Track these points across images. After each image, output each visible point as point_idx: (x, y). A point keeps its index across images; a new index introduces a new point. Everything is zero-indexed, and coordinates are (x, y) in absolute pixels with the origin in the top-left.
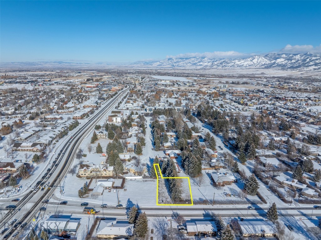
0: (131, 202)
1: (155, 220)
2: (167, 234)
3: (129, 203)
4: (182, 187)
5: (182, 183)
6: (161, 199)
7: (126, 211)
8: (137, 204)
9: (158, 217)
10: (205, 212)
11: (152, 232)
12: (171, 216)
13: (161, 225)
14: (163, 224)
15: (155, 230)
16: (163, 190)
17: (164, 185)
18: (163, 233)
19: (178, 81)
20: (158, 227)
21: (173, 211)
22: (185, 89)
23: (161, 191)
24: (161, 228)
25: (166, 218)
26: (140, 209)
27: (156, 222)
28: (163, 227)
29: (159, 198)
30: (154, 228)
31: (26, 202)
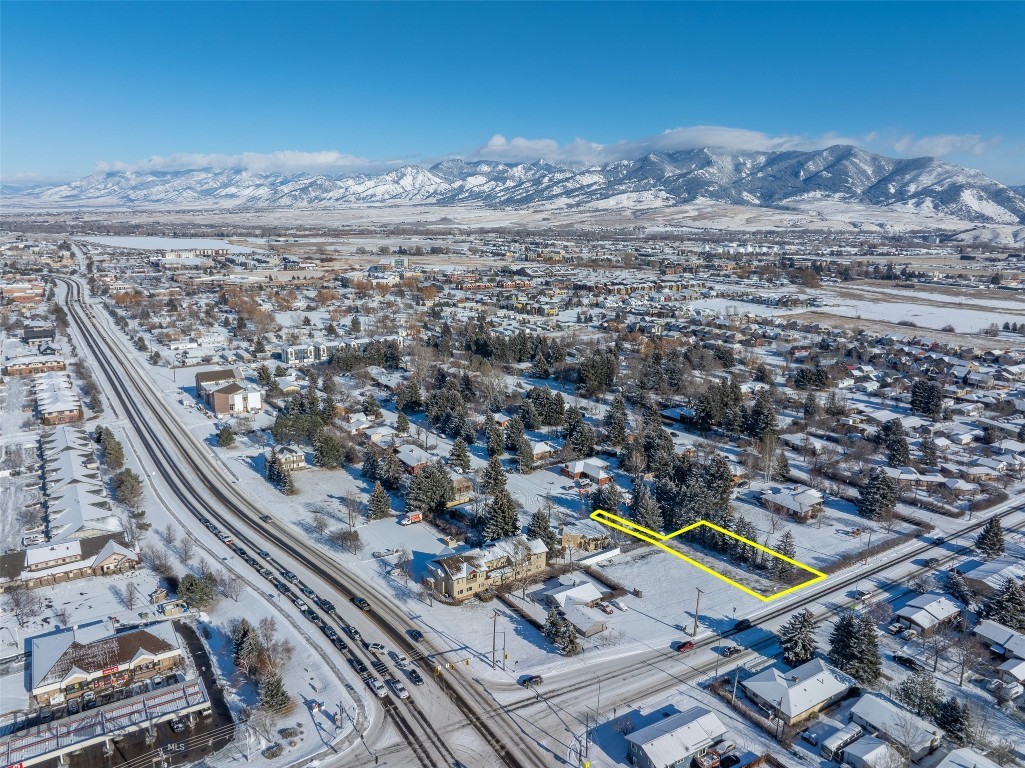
0: (705, 617)
3: (707, 622)
10: (873, 581)
16: (719, 566)
17: (700, 554)
19: (221, 252)
21: (818, 601)
22: (294, 278)
23: (720, 569)
31: (432, 735)
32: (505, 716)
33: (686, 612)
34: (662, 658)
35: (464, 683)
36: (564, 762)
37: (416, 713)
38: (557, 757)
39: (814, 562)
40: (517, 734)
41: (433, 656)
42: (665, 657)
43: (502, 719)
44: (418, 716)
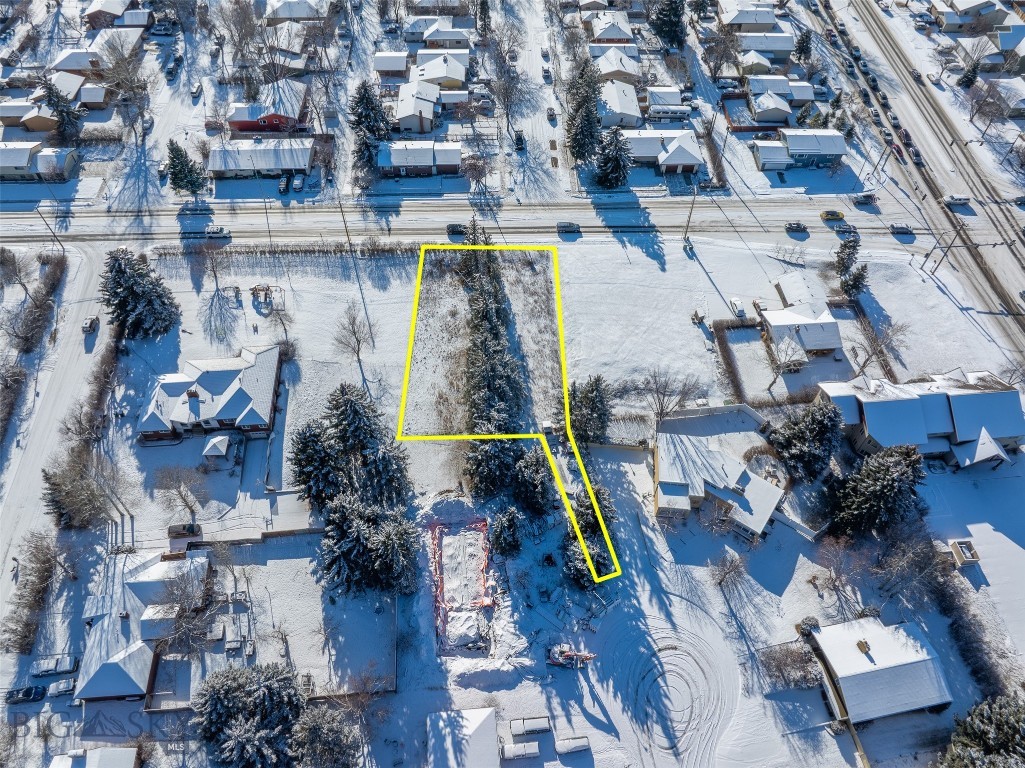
0: (649, 255)
1: (552, 195)
2: (515, 155)
3: (654, 249)
4: (450, 357)
5: (443, 384)
6: (541, 279)
7: (653, 220)
8: (624, 246)
9: (543, 201)
10: (387, 221)
11: (555, 162)
12: (504, 208)
13: (532, 179)
14: (527, 182)
15: (548, 165)
16: (534, 329)
17: (531, 364)
18: (527, 158)
20: (540, 172)
23: (543, 322)
24: (533, 172)
25: (518, 200)
26: (609, 227)
27: (550, 187)
28: (528, 173)
29: (549, 282)
30: (551, 169)
31: (1003, 233)
32: (932, 227)
33: (663, 270)
34: (742, 229)
35: (968, 270)
36: (892, 179)
37: (1019, 256)
38: (896, 184)
39: (395, 283)
40: (925, 209)
41: (1002, 313)
42: (738, 229)
43: (934, 225)
44: (1016, 253)
